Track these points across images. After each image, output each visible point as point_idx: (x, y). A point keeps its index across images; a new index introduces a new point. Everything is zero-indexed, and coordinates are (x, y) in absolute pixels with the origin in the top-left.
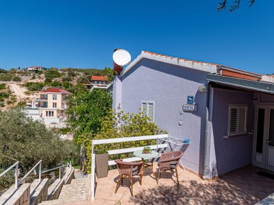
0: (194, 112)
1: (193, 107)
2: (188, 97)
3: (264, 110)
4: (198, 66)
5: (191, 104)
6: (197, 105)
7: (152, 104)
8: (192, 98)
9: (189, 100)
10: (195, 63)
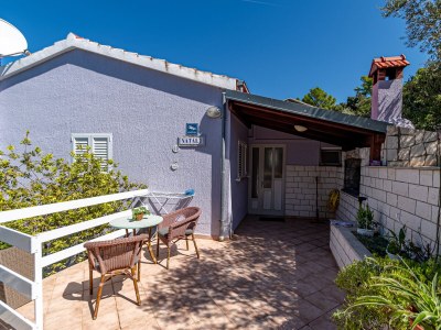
0: (198, 148)
1: (197, 140)
2: (188, 125)
3: (258, 149)
4: (204, 77)
5: (193, 135)
6: (204, 136)
7: (106, 139)
8: (195, 125)
9: (189, 130)
10: (200, 73)
